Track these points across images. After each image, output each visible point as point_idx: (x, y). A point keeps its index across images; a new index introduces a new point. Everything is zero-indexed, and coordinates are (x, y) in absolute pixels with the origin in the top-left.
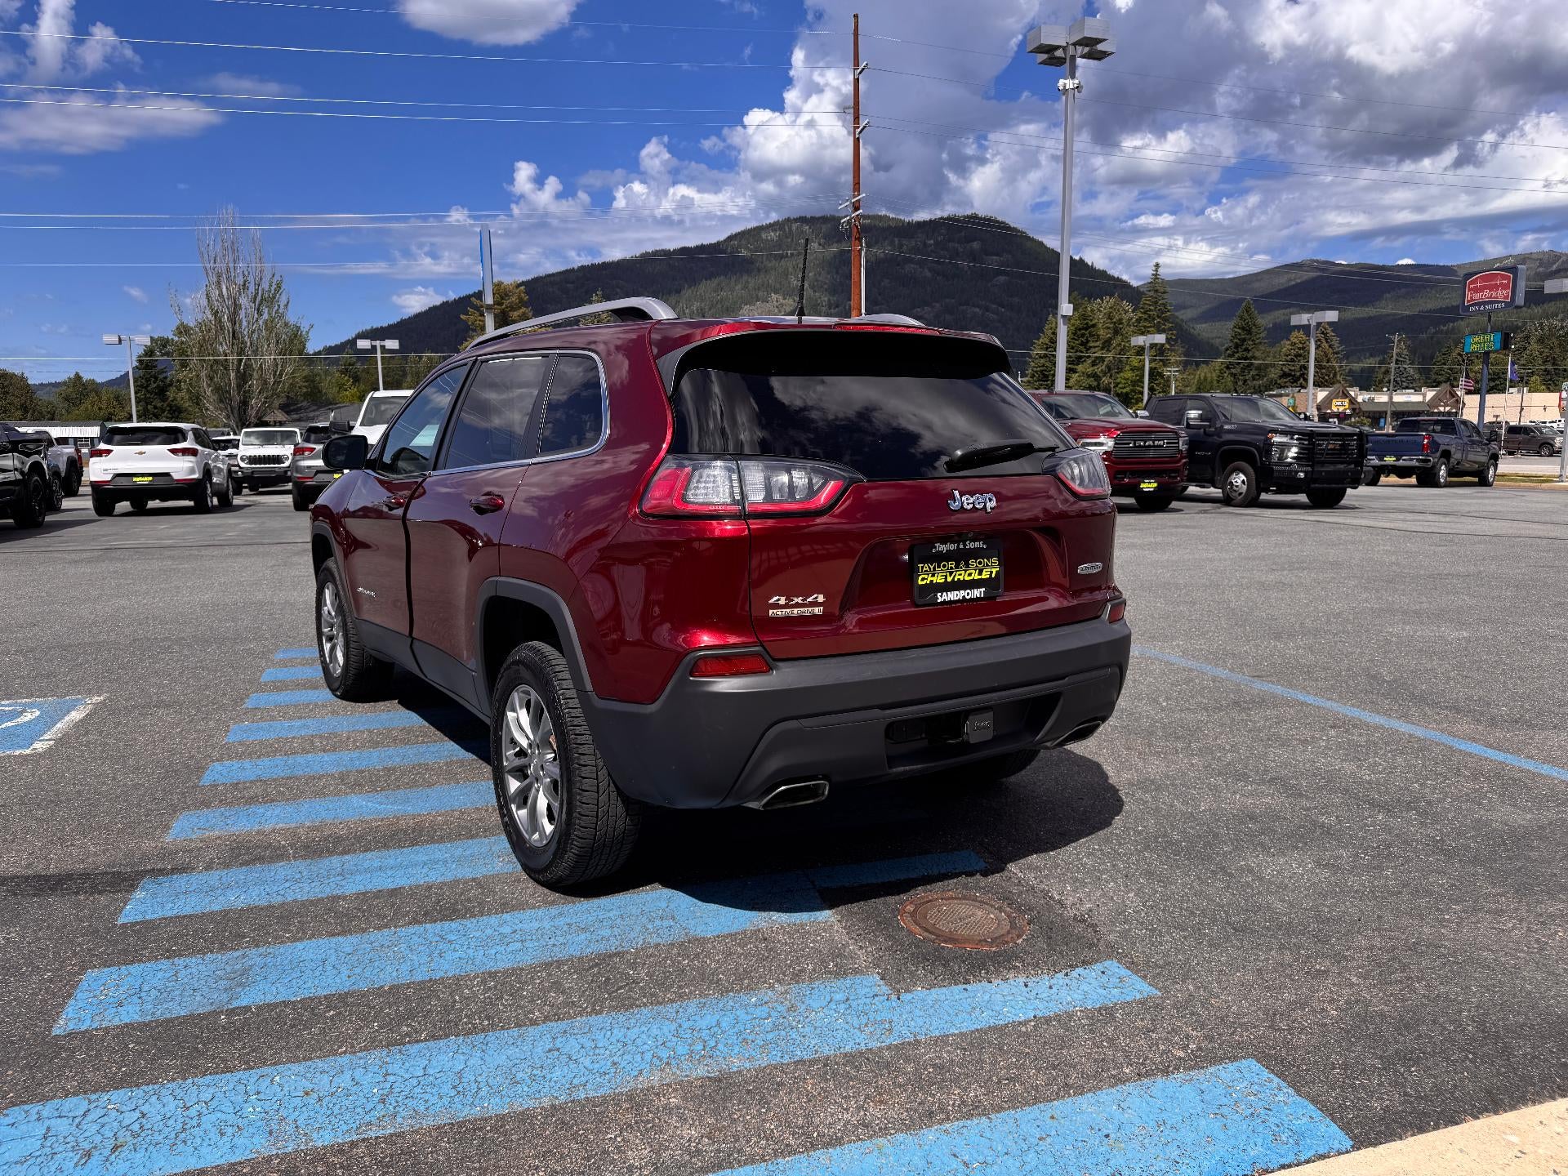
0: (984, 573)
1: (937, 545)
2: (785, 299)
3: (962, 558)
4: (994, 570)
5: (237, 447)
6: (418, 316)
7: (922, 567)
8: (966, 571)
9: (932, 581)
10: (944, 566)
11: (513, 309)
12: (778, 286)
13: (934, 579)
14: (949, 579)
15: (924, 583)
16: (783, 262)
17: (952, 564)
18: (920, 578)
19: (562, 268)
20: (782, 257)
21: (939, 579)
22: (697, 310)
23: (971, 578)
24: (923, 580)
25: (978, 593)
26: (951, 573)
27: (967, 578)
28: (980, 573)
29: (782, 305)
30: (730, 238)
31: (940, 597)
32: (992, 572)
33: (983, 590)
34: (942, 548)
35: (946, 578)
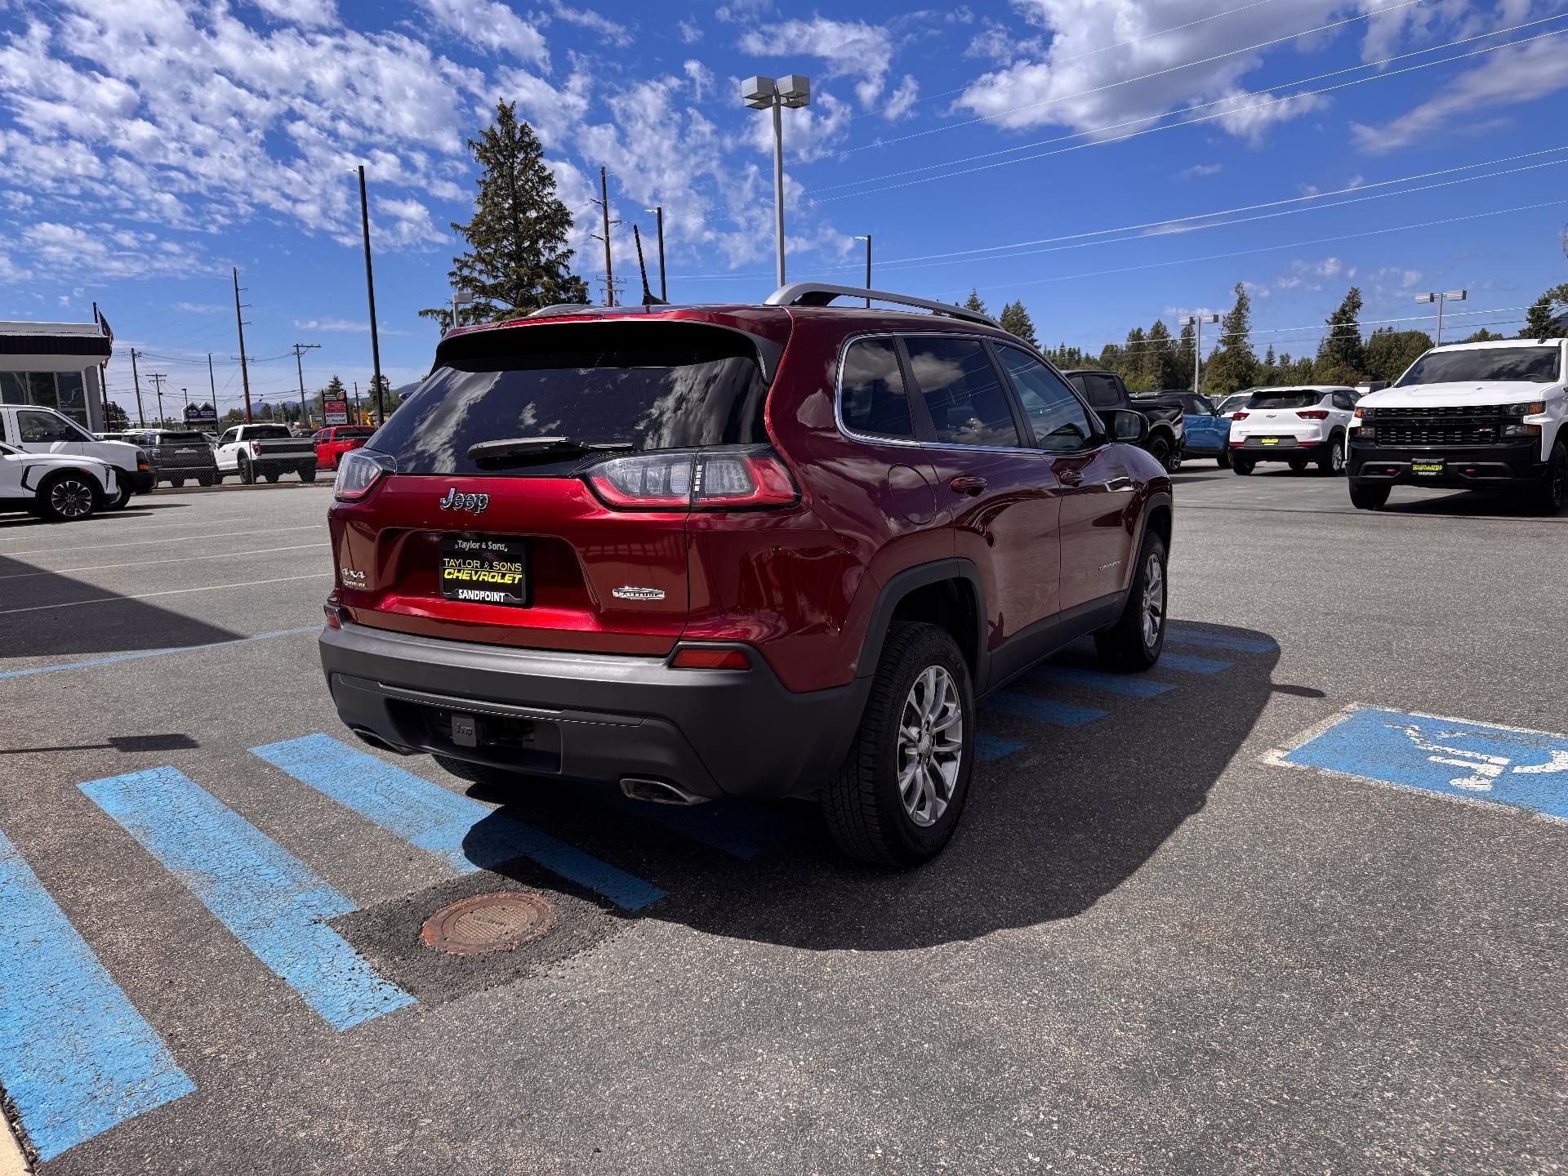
0: (507, 577)
1: (460, 542)
3: (484, 559)
4: (518, 577)
7: (449, 562)
8: (489, 572)
9: (458, 577)
10: (469, 564)
13: (460, 575)
14: (475, 578)
15: (450, 577)
17: (476, 563)
18: (446, 572)
21: (464, 576)
23: (494, 580)
24: (450, 574)
25: (497, 596)
26: (476, 573)
27: (491, 580)
28: (503, 577)
31: (464, 594)
32: (514, 578)
33: (503, 594)
34: (464, 546)
35: (471, 576)
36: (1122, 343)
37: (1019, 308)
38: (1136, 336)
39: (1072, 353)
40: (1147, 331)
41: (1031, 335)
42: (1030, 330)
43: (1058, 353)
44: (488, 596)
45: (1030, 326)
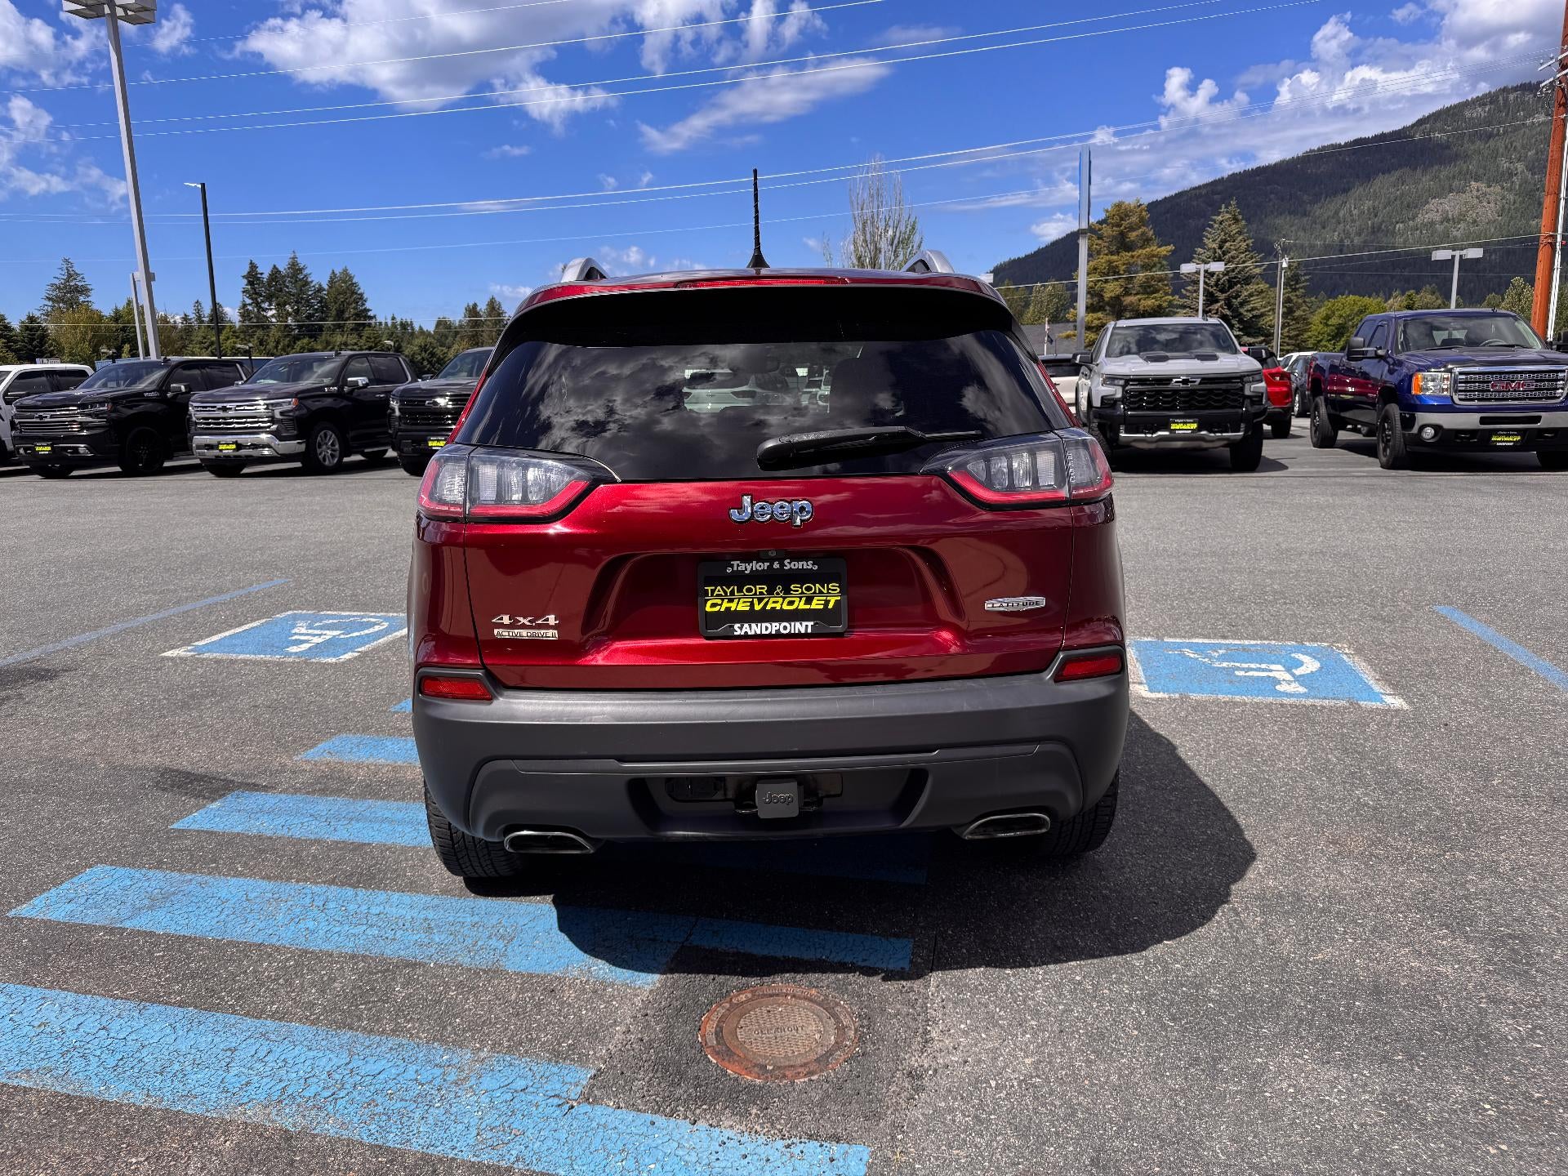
0: (815, 601)
1: (735, 563)
2: (1490, 186)
3: (779, 581)
4: (832, 599)
5: (819, 387)
6: (1055, 244)
7: (713, 591)
8: (784, 598)
9: (728, 609)
10: (749, 590)
11: (1132, 229)
12: (1481, 171)
13: (733, 605)
14: (757, 607)
15: (716, 609)
16: (1491, 143)
17: (763, 588)
18: (709, 603)
19: (1208, 179)
20: (1490, 136)
21: (743, 606)
22: (1369, 209)
23: (792, 607)
24: (713, 605)
25: (800, 627)
26: (760, 600)
27: (785, 607)
28: (809, 600)
29: (1485, 194)
30: (1421, 122)
31: (739, 630)
32: (827, 602)
33: (810, 624)
34: (742, 567)
35: (752, 604)
36: (457, 317)
37: (347, 274)
38: (472, 311)
39: (404, 325)
40: (482, 307)
41: (364, 304)
42: (361, 298)
43: (390, 325)
44: (785, 628)
45: (361, 295)
